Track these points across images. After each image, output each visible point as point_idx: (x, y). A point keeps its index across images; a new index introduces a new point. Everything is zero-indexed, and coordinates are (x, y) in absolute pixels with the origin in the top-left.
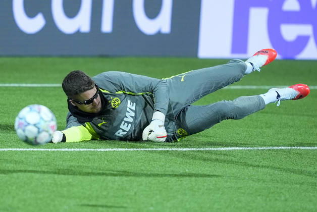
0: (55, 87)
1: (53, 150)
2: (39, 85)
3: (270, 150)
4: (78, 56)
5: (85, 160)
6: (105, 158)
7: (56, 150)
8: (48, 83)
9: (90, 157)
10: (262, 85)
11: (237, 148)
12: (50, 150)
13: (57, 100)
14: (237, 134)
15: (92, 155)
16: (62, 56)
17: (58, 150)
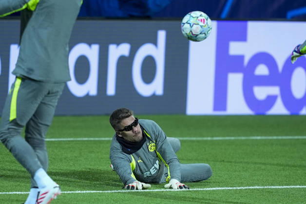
0: (69, 141)
1: (69, 192)
2: (56, 140)
3: (246, 189)
4: (88, 115)
5: (95, 199)
6: (111, 199)
7: (71, 192)
8: (64, 138)
9: (99, 198)
10: (239, 136)
11: (220, 188)
12: (66, 192)
13: (71, 151)
14: (220, 177)
15: (100, 196)
16: (74, 115)
17: (73, 192)
